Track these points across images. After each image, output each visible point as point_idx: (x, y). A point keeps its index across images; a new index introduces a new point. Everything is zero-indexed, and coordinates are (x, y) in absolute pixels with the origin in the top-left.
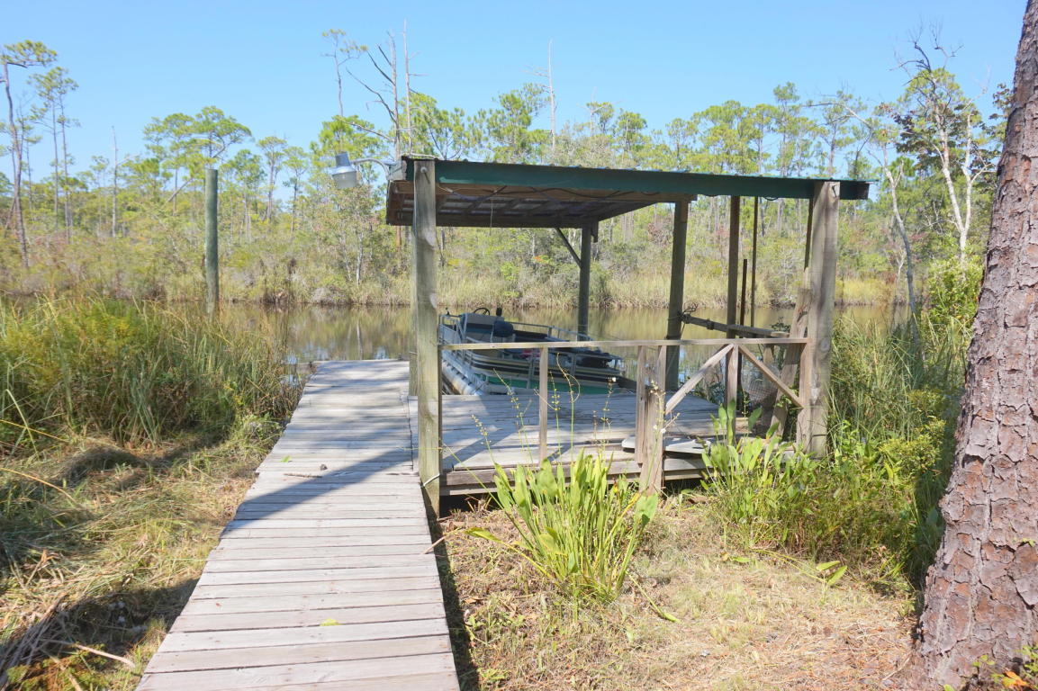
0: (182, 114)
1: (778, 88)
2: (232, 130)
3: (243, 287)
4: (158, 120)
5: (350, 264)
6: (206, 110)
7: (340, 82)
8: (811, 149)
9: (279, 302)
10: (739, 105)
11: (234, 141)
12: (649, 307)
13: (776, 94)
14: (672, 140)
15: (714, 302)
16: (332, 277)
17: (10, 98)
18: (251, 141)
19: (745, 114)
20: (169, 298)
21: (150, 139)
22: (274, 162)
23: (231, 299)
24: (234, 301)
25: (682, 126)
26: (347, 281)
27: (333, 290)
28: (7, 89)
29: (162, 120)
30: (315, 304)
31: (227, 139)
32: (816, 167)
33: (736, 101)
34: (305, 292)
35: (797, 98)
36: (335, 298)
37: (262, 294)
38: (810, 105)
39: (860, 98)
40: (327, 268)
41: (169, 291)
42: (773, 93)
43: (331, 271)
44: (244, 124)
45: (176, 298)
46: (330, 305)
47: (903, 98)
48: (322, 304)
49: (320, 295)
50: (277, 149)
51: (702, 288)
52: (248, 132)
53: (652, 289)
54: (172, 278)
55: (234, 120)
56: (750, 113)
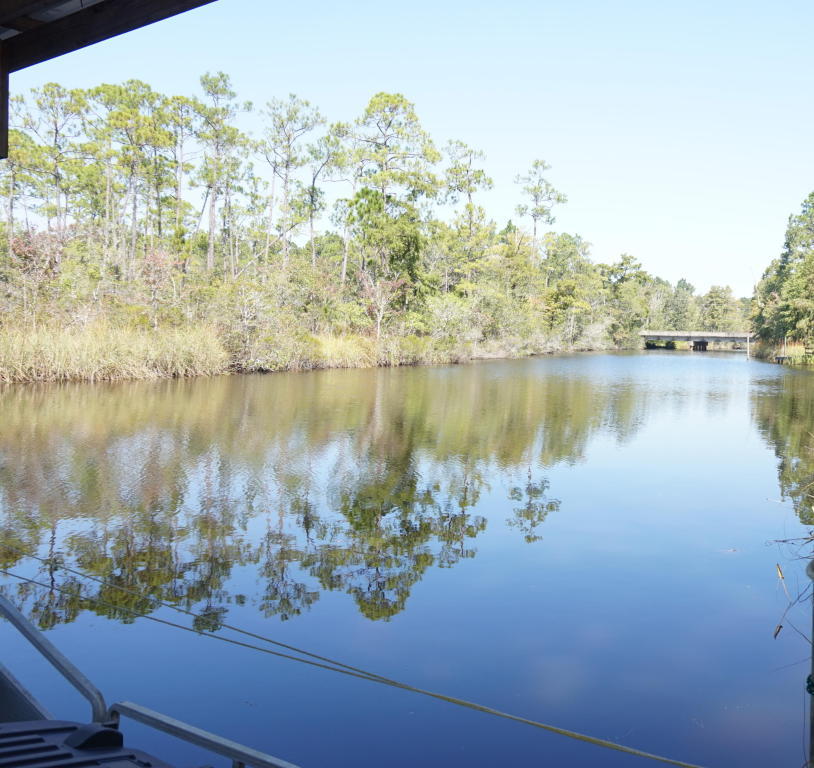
1: (207, 76)
8: (241, 170)
10: (149, 88)
12: (26, 383)
13: (204, 83)
14: (43, 115)
15: (145, 369)
19: (158, 104)
25: (60, 96)
32: (246, 194)
33: (145, 82)
35: (233, 95)
38: (249, 106)
39: (318, 108)
42: (199, 82)
47: (362, 119)
51: (124, 348)
53: (29, 349)
56: (165, 103)
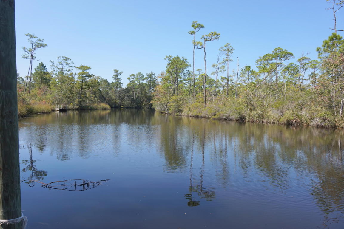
0: (269, 54)
2: (286, 55)
3: (277, 117)
4: (261, 58)
5: (336, 105)
6: (276, 50)
7: (335, 20)
9: (294, 125)
11: (286, 59)
16: (324, 112)
17: (205, 52)
18: (293, 58)
20: (247, 120)
21: (258, 64)
22: (304, 67)
23: (272, 122)
24: (273, 123)
26: (333, 115)
27: (324, 119)
28: (205, 49)
29: (262, 57)
30: (313, 126)
31: (283, 59)
34: (308, 120)
36: (325, 124)
37: (285, 120)
40: (322, 108)
41: (247, 117)
43: (324, 109)
44: (290, 52)
45: (249, 120)
46: (322, 127)
48: (317, 126)
49: (316, 122)
50: (306, 61)
52: (292, 55)
54: (249, 112)
55: (287, 51)
